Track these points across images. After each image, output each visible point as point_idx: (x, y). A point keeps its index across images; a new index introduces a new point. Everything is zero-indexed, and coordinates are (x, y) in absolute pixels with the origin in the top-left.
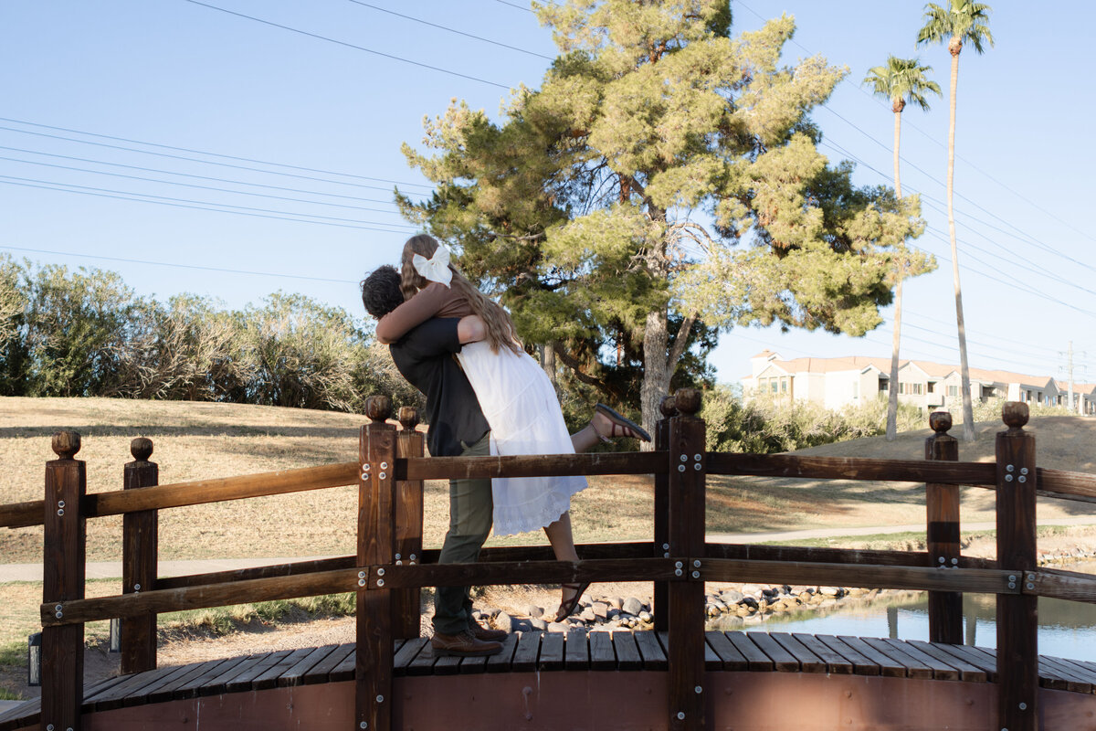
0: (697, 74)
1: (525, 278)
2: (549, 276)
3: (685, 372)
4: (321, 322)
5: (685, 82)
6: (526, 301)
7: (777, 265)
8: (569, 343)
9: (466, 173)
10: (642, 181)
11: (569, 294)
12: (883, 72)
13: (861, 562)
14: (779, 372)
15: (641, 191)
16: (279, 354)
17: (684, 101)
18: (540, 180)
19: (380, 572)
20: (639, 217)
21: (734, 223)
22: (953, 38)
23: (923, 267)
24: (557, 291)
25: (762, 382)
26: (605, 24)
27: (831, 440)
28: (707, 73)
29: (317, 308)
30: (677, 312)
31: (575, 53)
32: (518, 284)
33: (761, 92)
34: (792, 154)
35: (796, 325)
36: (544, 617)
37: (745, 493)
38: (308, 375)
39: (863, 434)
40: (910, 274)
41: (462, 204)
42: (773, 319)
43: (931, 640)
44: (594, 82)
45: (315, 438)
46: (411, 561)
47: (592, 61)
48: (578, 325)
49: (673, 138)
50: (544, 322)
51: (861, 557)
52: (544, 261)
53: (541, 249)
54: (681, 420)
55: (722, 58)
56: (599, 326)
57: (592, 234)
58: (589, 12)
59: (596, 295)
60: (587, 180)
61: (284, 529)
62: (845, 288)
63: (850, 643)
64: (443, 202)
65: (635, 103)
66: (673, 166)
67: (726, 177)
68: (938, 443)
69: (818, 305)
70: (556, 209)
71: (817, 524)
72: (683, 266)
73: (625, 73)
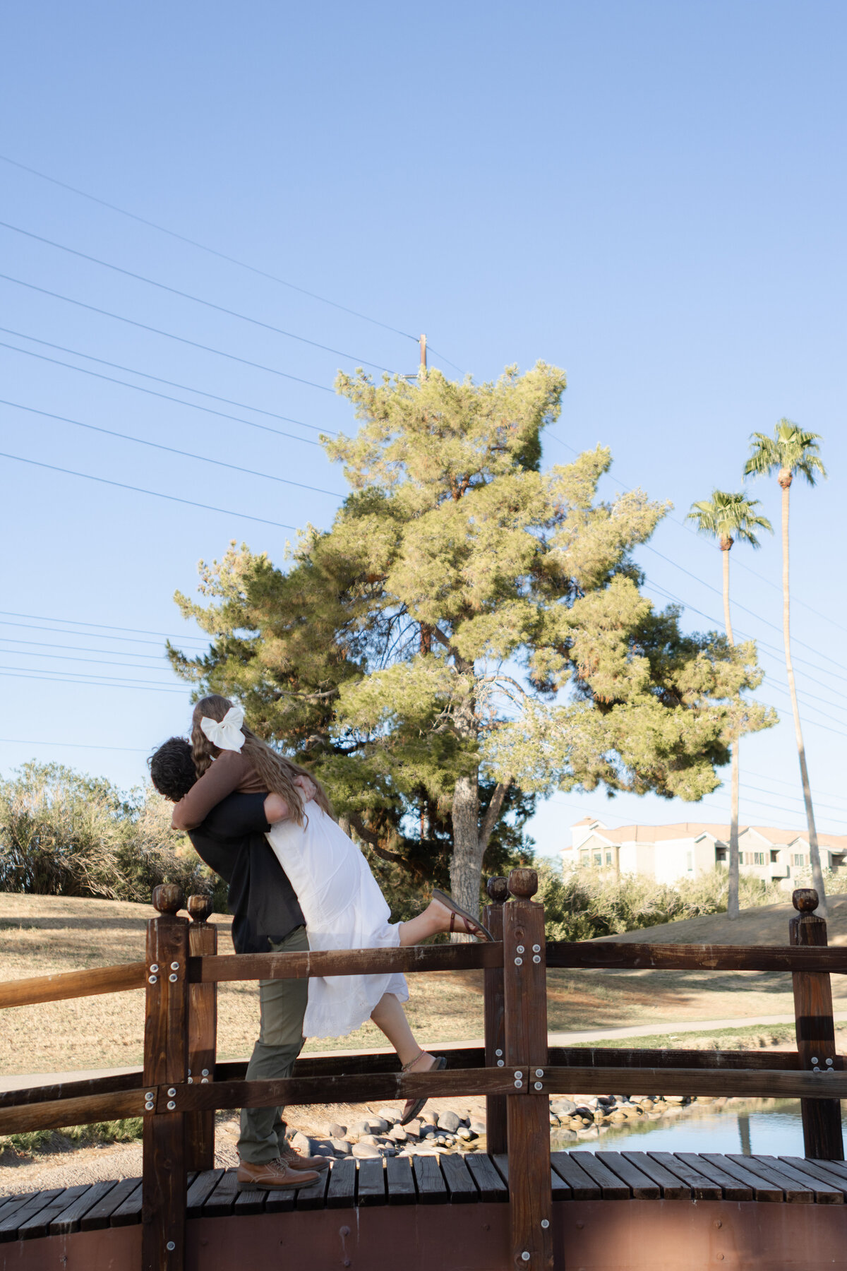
0: (504, 512)
1: (316, 741)
2: (343, 738)
3: (499, 845)
4: (81, 795)
5: (491, 520)
6: (318, 767)
7: (601, 722)
8: (366, 815)
9: (248, 624)
10: (446, 630)
11: (366, 759)
12: (708, 506)
13: (723, 1066)
14: (603, 842)
15: (445, 641)
16: (32, 832)
17: (491, 541)
18: (332, 630)
19: (171, 1092)
20: (444, 670)
21: (551, 675)
22: (782, 470)
23: (763, 721)
24: (353, 755)
25: (585, 853)
26: (402, 458)
27: (665, 920)
28: (516, 510)
29: (76, 779)
30: (489, 776)
31: (369, 490)
32: (308, 748)
33: (576, 531)
34: (613, 598)
35: (624, 790)
36: (347, 1138)
37: (572, 984)
38: (66, 857)
39: (701, 912)
40: (749, 730)
41: (243, 658)
42: (597, 783)
43: (806, 1155)
44: (390, 521)
45: (75, 931)
46: (203, 1077)
47: (388, 499)
48: (377, 793)
49: (480, 582)
50: (339, 791)
51: (723, 1059)
52: (338, 721)
53: (333, 708)
54: (516, 906)
55: (532, 494)
56: (401, 794)
57: (392, 691)
58: (383, 445)
59: (397, 760)
60: (384, 629)
61: (41, 1040)
62: (678, 747)
63: (716, 1163)
64: (222, 656)
65: (438, 544)
66: (481, 613)
67: (540, 625)
68: (804, 925)
69: (648, 767)
70: (350, 663)
71: (654, 1018)
72: (494, 725)
73: (425, 511)
